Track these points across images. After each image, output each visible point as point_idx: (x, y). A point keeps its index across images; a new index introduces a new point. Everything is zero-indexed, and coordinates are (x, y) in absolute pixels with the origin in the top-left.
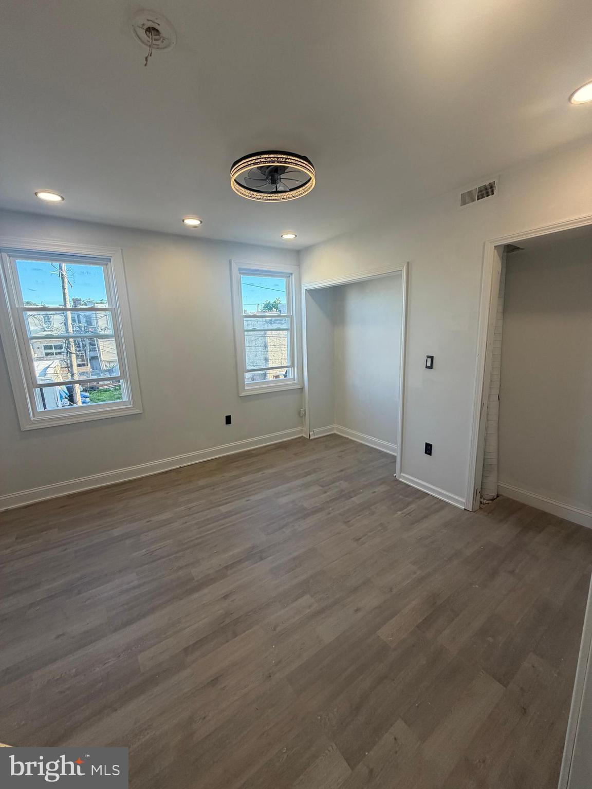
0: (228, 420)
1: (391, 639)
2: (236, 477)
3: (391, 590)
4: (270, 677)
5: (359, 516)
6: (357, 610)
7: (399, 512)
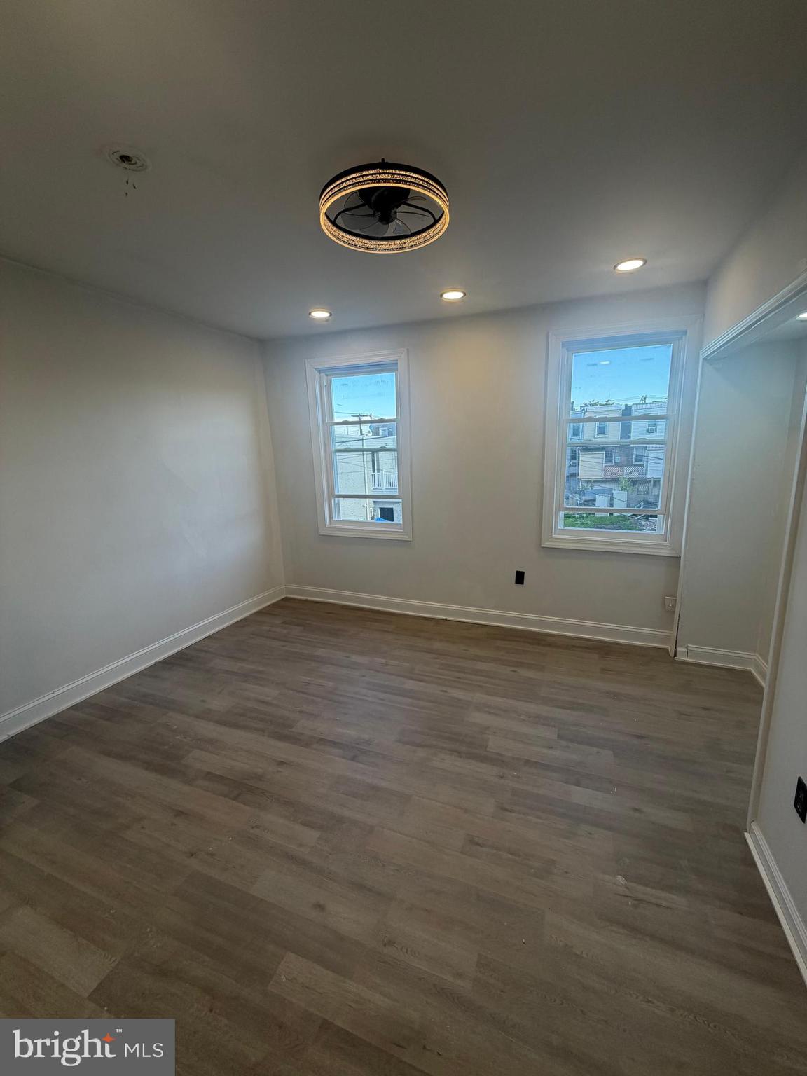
0: (520, 578)
1: (284, 980)
2: (479, 659)
3: (390, 943)
4: (192, 855)
5: (538, 817)
6: (320, 907)
7: (620, 879)
